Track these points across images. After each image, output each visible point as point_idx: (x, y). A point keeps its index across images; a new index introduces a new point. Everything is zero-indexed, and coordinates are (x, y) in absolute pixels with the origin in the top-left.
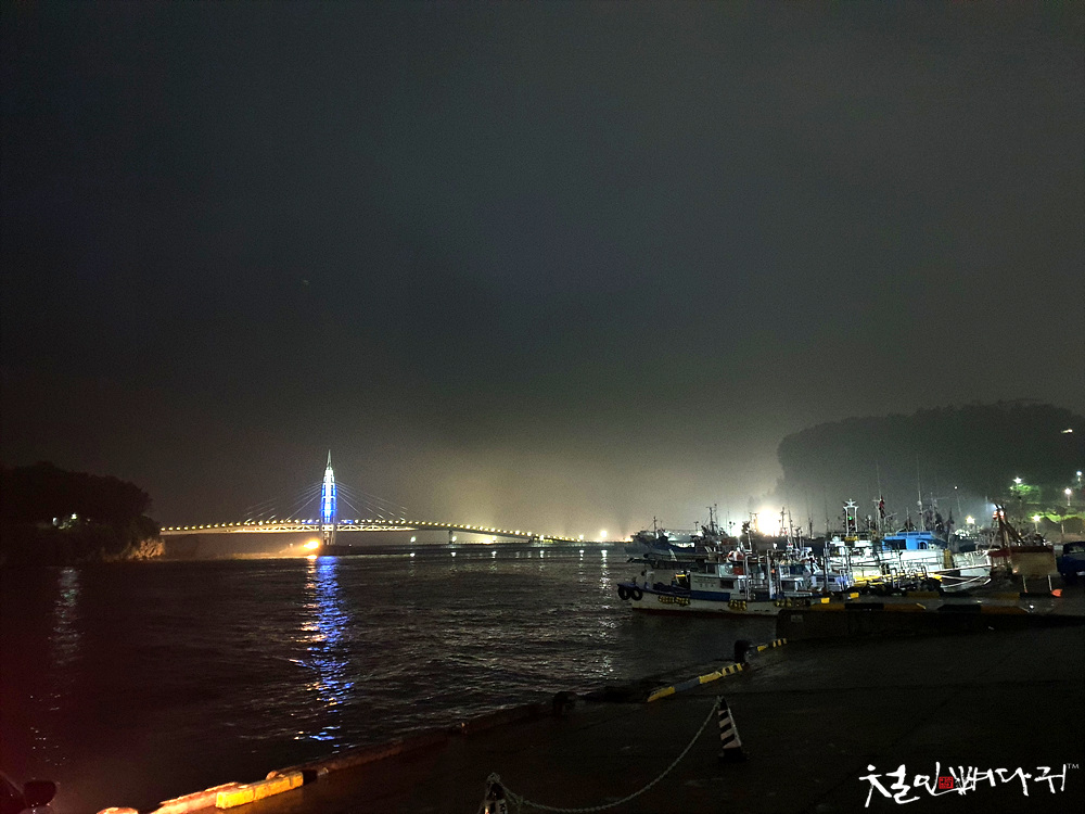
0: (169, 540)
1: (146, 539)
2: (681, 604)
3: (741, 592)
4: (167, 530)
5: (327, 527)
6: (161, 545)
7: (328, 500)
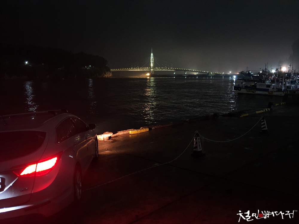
0: (113, 72)
1: (107, 72)
2: (253, 92)
3: (273, 89)
4: (112, 70)
5: (152, 70)
6: (111, 74)
7: (152, 62)
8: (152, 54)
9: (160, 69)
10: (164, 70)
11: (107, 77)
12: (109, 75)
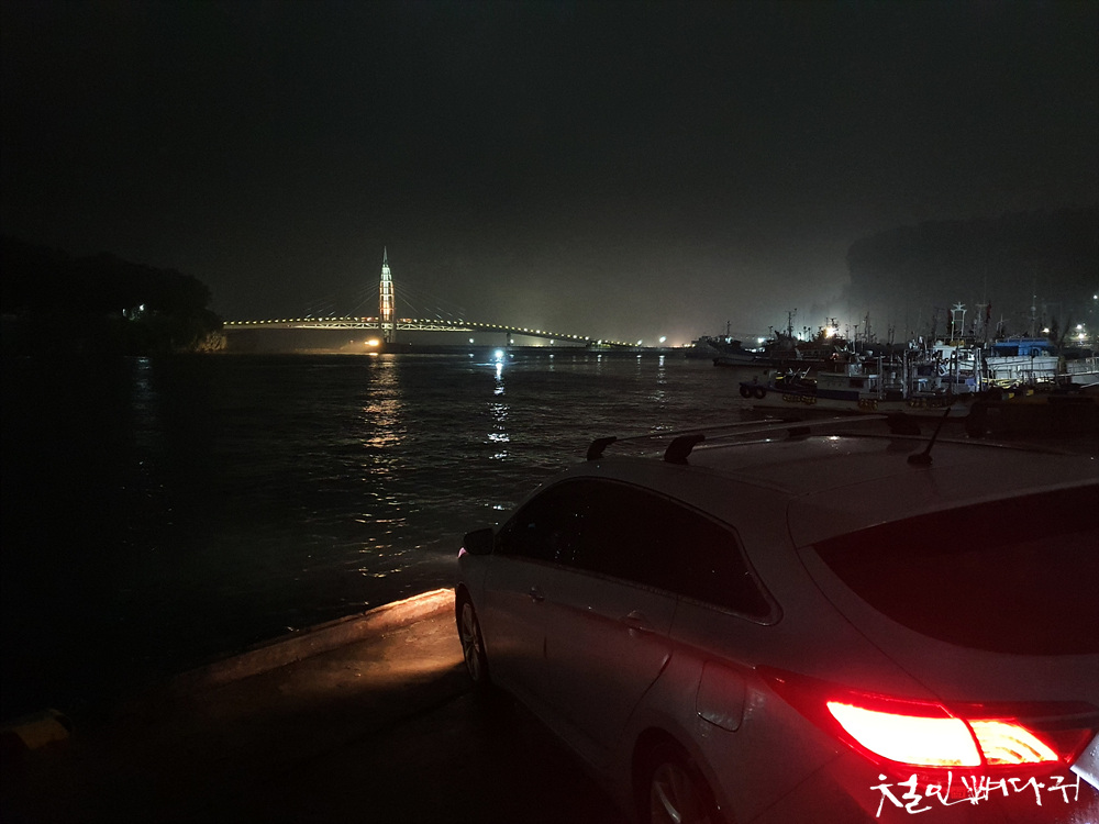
0: (231, 334)
1: (211, 331)
2: (807, 403)
3: (871, 391)
4: (229, 324)
5: (386, 326)
6: (224, 338)
7: (386, 297)
8: (386, 270)
9: (418, 323)
10: (432, 328)
11: (211, 350)
12: (215, 344)
